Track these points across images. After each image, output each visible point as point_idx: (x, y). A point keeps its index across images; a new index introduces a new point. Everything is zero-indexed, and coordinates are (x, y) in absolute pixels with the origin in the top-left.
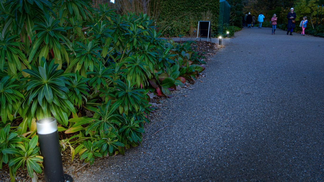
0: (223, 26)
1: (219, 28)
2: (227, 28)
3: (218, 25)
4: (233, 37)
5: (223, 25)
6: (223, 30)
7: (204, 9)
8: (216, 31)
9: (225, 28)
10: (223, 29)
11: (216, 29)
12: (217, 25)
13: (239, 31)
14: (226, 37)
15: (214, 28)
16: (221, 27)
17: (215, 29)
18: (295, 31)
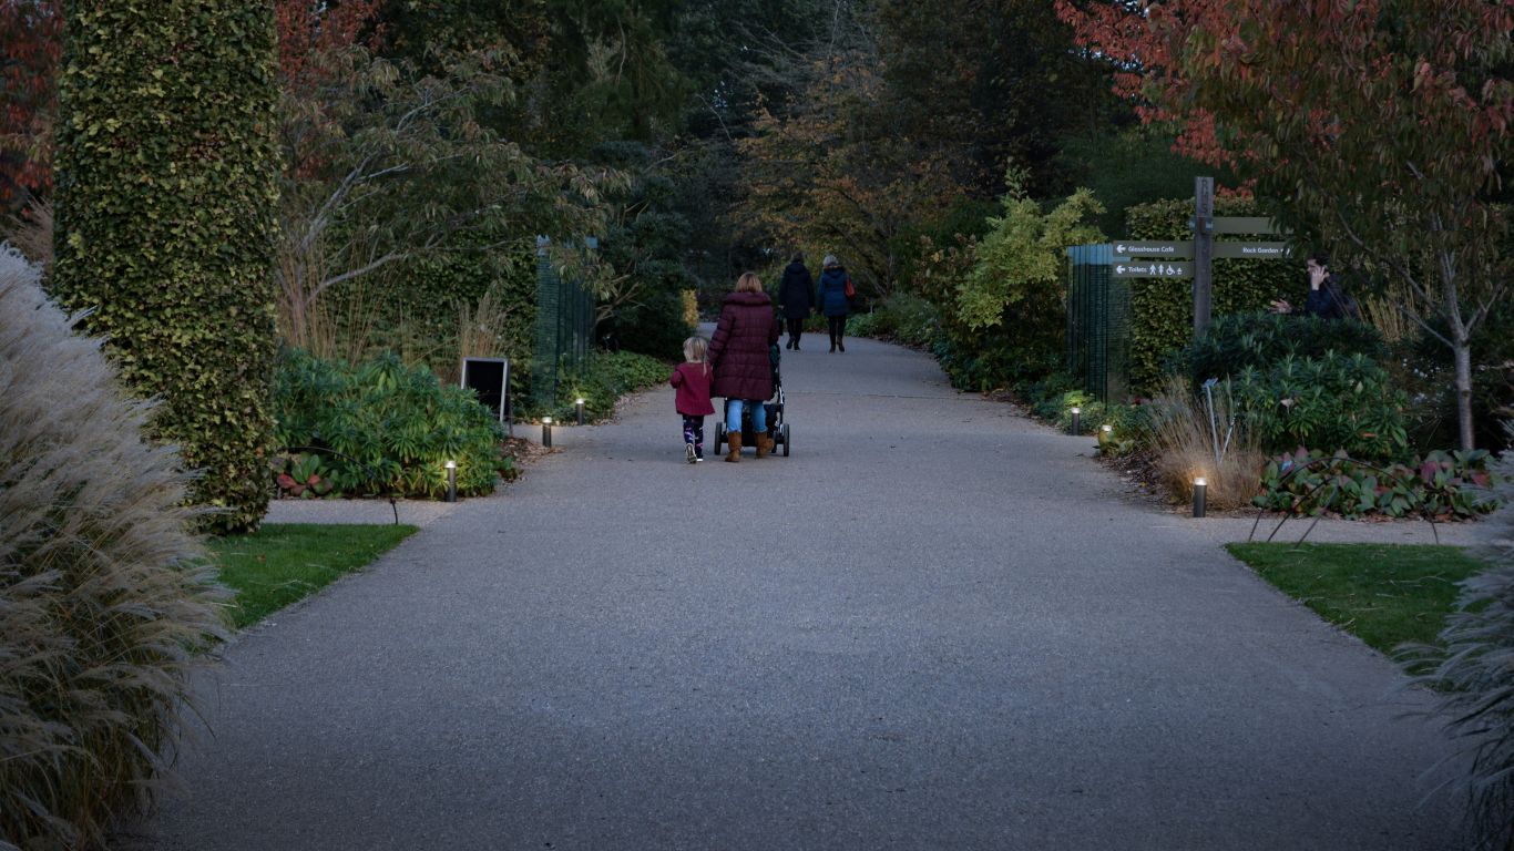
0: (557, 365)
1: (536, 378)
2: (574, 378)
3: (529, 361)
4: (607, 420)
5: (558, 358)
6: (559, 389)
7: (456, 275)
8: (523, 391)
9: (566, 379)
10: (557, 381)
11: (525, 383)
12: (529, 363)
13: (659, 387)
14: (571, 420)
15: (514, 378)
16: (547, 370)
17: (517, 381)
18: (983, 388)
